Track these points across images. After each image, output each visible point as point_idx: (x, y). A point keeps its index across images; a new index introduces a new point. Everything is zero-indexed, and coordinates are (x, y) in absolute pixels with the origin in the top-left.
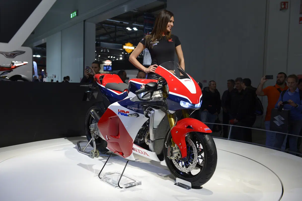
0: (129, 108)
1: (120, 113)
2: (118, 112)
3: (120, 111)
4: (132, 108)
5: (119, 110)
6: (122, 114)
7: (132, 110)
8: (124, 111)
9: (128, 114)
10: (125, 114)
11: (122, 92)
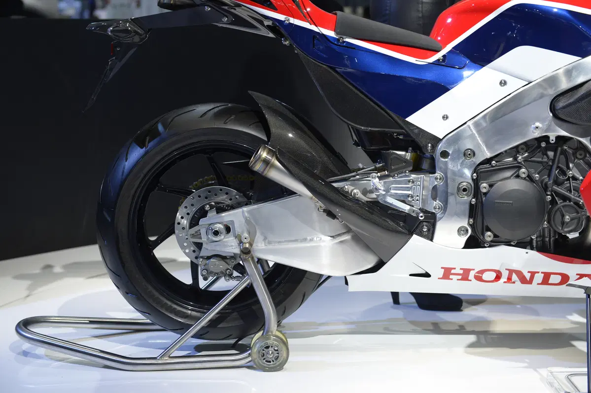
11: (437, 51)
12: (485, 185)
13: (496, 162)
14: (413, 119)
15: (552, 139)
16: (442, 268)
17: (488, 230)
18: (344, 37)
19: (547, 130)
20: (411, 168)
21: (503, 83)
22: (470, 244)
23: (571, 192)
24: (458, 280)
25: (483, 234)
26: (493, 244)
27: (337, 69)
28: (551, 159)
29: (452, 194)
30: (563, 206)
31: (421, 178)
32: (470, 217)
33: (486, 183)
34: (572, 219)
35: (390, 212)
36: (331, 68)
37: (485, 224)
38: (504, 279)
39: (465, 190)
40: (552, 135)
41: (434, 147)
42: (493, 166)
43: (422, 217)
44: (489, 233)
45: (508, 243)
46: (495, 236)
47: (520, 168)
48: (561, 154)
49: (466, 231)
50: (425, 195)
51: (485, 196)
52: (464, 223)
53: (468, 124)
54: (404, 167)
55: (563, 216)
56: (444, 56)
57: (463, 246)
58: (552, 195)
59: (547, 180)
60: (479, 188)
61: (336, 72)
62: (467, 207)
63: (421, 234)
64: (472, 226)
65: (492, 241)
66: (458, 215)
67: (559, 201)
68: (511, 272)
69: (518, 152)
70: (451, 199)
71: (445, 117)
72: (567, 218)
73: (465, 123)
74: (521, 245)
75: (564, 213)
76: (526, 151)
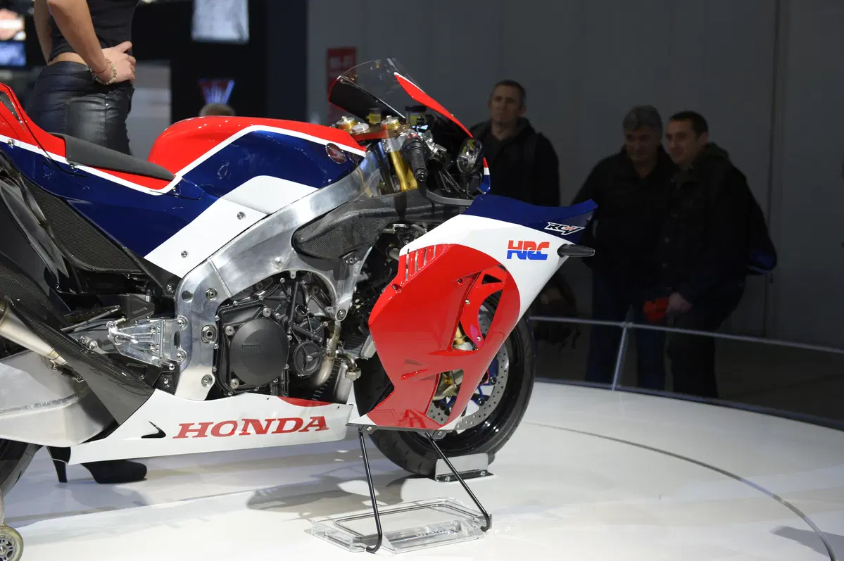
0: (551, 229)
1: (514, 255)
2: (506, 250)
3: (516, 245)
4: (560, 228)
5: (511, 243)
6: (522, 256)
7: (558, 234)
8: (532, 244)
9: (543, 251)
10: (535, 253)
11: (170, 181)
12: (228, 327)
13: (238, 301)
14: (152, 257)
15: (293, 275)
16: (180, 425)
17: (234, 376)
18: (75, 163)
19: (289, 265)
20: (152, 313)
21: (241, 215)
22: (214, 395)
23: (309, 329)
24: (194, 437)
25: (229, 383)
26: (237, 392)
27: (68, 201)
28: (289, 296)
29: (197, 340)
30: (305, 345)
31: (161, 323)
32: (214, 364)
33: (230, 325)
34: (314, 358)
35: (128, 365)
36: (62, 199)
37: (231, 370)
38: (238, 431)
39: (209, 334)
40: (293, 271)
41: (175, 287)
42: (235, 307)
43: (172, 367)
44: (234, 381)
45: (251, 390)
46: (241, 383)
47: (262, 307)
48: (299, 290)
49: (209, 379)
50: (165, 344)
51: (231, 340)
52: (208, 371)
53: (209, 260)
54: (145, 312)
55: (305, 356)
56: (176, 186)
57: (205, 398)
58: (292, 335)
59: (286, 318)
60: (224, 331)
61: (67, 203)
62: (212, 353)
63: (162, 388)
64: (216, 374)
65: (237, 390)
66: (202, 363)
67: (299, 341)
68: (247, 421)
69: (256, 291)
70: (195, 345)
71: (184, 254)
72: (309, 358)
73: (206, 260)
74: (265, 390)
75: (306, 353)
76: (263, 289)
